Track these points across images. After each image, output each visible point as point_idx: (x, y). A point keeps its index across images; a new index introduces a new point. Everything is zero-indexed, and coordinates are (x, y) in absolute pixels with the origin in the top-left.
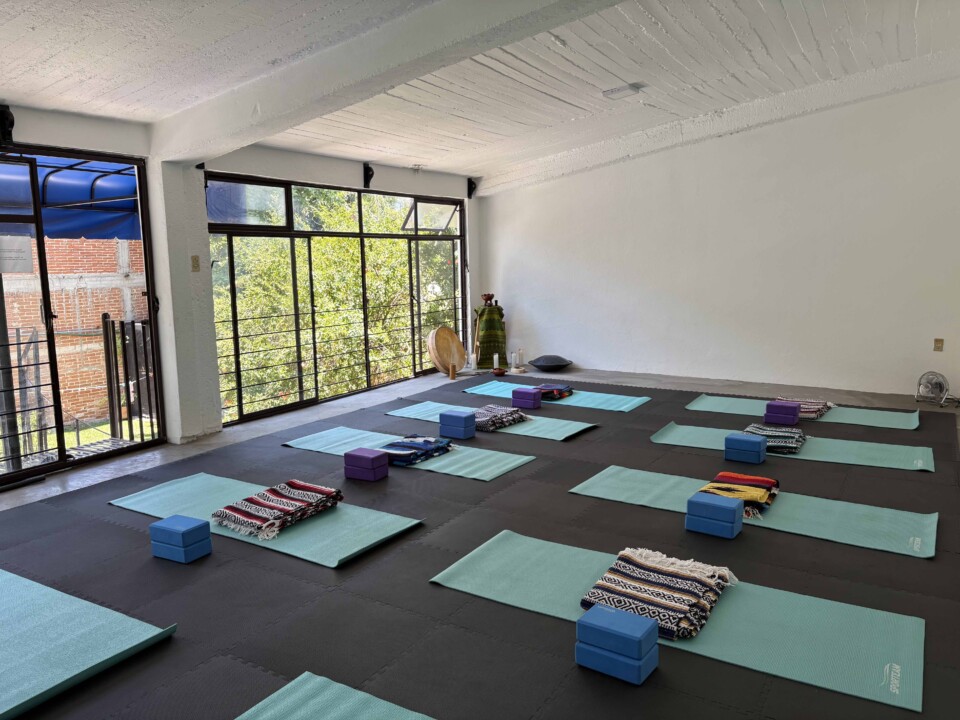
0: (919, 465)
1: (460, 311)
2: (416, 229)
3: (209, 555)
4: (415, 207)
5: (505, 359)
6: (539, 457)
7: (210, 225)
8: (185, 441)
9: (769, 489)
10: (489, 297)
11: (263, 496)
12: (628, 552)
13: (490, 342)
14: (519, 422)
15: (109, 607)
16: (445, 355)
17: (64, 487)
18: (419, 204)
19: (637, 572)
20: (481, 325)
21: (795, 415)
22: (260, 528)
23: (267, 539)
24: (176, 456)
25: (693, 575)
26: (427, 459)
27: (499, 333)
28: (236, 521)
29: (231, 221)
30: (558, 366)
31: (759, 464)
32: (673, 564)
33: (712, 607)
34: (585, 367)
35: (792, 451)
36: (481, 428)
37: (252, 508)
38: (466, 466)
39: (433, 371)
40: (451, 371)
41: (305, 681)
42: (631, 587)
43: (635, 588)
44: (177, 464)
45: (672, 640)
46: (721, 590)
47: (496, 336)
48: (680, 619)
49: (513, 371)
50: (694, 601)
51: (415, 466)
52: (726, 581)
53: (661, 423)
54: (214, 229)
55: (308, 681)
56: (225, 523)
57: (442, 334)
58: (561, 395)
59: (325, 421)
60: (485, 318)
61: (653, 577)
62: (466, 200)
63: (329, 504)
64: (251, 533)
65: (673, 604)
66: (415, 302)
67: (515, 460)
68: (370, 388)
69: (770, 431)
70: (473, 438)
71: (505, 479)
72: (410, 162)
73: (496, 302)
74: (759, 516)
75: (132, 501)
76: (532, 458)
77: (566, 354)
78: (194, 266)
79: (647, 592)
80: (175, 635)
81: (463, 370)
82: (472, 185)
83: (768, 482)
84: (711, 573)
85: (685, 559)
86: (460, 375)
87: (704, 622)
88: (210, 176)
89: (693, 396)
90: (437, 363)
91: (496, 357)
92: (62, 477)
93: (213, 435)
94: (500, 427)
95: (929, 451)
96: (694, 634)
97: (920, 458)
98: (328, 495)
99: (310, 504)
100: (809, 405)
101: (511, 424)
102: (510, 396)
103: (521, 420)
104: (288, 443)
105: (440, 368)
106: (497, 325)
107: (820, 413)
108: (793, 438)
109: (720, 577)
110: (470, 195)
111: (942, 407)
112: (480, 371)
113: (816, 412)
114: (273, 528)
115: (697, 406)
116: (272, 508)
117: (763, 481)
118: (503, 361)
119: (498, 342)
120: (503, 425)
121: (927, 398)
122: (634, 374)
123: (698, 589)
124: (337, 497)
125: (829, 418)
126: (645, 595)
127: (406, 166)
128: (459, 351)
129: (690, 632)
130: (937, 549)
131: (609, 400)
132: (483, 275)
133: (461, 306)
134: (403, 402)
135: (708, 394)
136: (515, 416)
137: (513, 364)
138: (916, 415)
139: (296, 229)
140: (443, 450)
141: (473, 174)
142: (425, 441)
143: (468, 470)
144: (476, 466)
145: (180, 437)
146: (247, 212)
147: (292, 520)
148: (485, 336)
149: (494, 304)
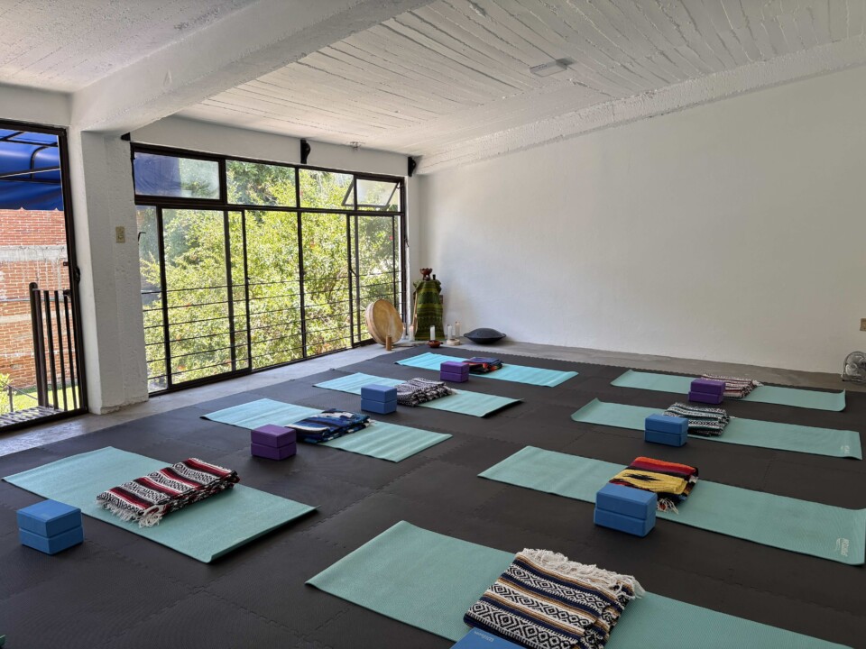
0: (846, 451)
1: (400, 284)
2: (356, 205)
3: (79, 544)
4: (354, 184)
5: (442, 331)
6: (455, 435)
7: (136, 196)
9: (687, 478)
10: (427, 272)
11: (155, 476)
12: (526, 554)
13: (428, 314)
14: (444, 396)
16: (383, 327)
18: (358, 181)
19: (532, 580)
20: (419, 298)
21: (720, 394)
22: (141, 514)
23: (150, 528)
24: (95, 426)
25: (594, 585)
26: (340, 436)
27: (437, 306)
28: (119, 505)
29: (161, 193)
30: (492, 339)
31: (680, 447)
32: (573, 570)
33: (612, 627)
34: (518, 340)
35: (715, 433)
36: (404, 402)
37: (140, 491)
38: (373, 447)
39: (371, 342)
40: (390, 344)
42: (522, 600)
43: (527, 601)
44: (97, 433)
46: (623, 605)
47: (433, 309)
49: (449, 343)
50: (591, 620)
51: (326, 444)
52: (631, 594)
54: (140, 200)
56: (107, 507)
57: (380, 306)
58: (490, 369)
59: (252, 392)
60: (422, 291)
61: (551, 587)
62: (407, 178)
63: (223, 487)
64: (132, 519)
65: (566, 624)
66: (353, 275)
67: (432, 438)
68: (305, 358)
69: (694, 411)
70: (395, 412)
71: (415, 461)
72: (348, 139)
73: (434, 276)
74: (675, 509)
75: (27, 477)
76: (449, 436)
77: (500, 328)
78: (123, 232)
79: (541, 608)
81: (400, 342)
82: (412, 164)
83: (686, 470)
84: (614, 584)
86: (396, 346)
88: (136, 148)
89: (621, 371)
90: (375, 335)
91: (432, 329)
93: (138, 405)
94: (424, 402)
95: (856, 435)
97: (844, 444)
98: (223, 477)
99: (202, 487)
100: (735, 384)
101: (434, 399)
102: (439, 368)
103: (446, 394)
104: (206, 416)
105: (377, 339)
106: (435, 298)
107: (746, 392)
108: (716, 419)
109: (624, 589)
110: (410, 174)
112: (417, 342)
113: (741, 391)
114: (156, 514)
115: (624, 382)
116: (160, 490)
117: (680, 469)
118: (440, 333)
119: (435, 315)
120: (426, 399)
121: (852, 377)
122: (565, 348)
123: (597, 604)
124: (233, 479)
125: (755, 397)
126: (536, 612)
127: (344, 143)
128: (397, 322)
131: (536, 374)
132: (423, 250)
133: (400, 280)
134: (335, 374)
135: (635, 370)
136: (440, 390)
137: (449, 337)
138: (842, 396)
139: (229, 202)
140: (359, 426)
141: (413, 153)
142: (342, 417)
143: (379, 449)
144: (387, 445)
145: (100, 407)
146: (178, 185)
147: (178, 505)
148: (422, 309)
149: (432, 278)
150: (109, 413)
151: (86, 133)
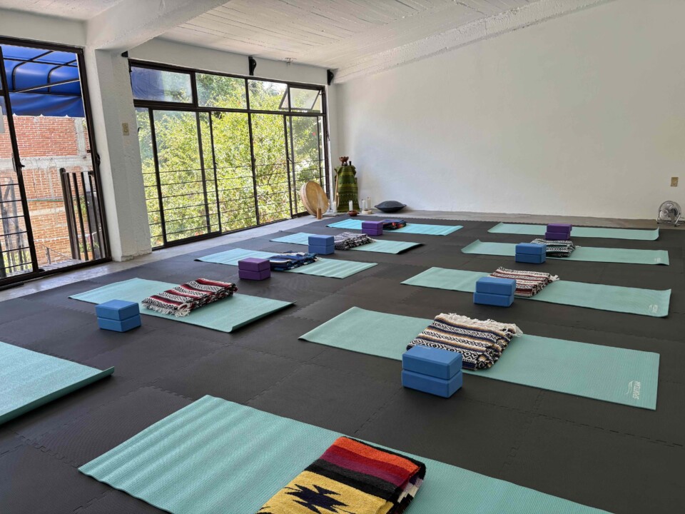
0: (659, 261)
1: (324, 170)
2: (290, 108)
3: (140, 326)
4: (288, 92)
5: (358, 205)
6: (380, 264)
7: (135, 100)
8: (125, 259)
10: (345, 159)
11: (179, 289)
12: (442, 316)
13: (346, 192)
14: (367, 243)
15: (67, 359)
16: (314, 203)
17: (37, 289)
18: (291, 89)
19: (448, 328)
20: (339, 180)
21: (568, 233)
22: (176, 309)
23: (182, 316)
24: (118, 269)
25: (489, 329)
26: (299, 266)
27: (353, 185)
28: (159, 305)
29: (151, 98)
30: (396, 208)
31: (540, 264)
32: (474, 323)
33: (503, 350)
34: (415, 209)
35: (565, 255)
36: (339, 247)
37: (171, 297)
38: (327, 270)
39: (305, 214)
40: (318, 213)
41: (205, 401)
42: (444, 337)
43: (446, 337)
44: (119, 273)
45: (473, 370)
46: (510, 339)
47: (350, 188)
48: (479, 356)
49: (363, 213)
50: (490, 344)
51: (291, 271)
52: (514, 333)
53: (470, 241)
54: (138, 104)
55: (208, 401)
56: (151, 307)
57: (310, 186)
58: (398, 226)
59: (226, 245)
60: (342, 174)
61: (460, 331)
62: (326, 86)
63: (227, 294)
64: (169, 313)
65: (474, 347)
66: (290, 162)
67: (363, 266)
68: (259, 225)
69: (549, 243)
70: (334, 253)
72: (283, 56)
73: (350, 162)
75: (86, 295)
76: (375, 264)
77: (402, 200)
78: (127, 127)
79: (456, 340)
80: (113, 374)
81: (326, 214)
82: (330, 75)
84: (503, 328)
85: (484, 320)
86: (324, 216)
87: (497, 358)
88: (133, 63)
89: (494, 224)
90: (308, 208)
91: (351, 203)
92: (36, 283)
93: (144, 255)
94: (353, 247)
95: (666, 253)
96: (489, 366)
97: (660, 257)
98: (227, 288)
99: (213, 293)
101: (360, 245)
102: (360, 227)
103: (368, 242)
104: (198, 259)
105: (310, 212)
106: (351, 179)
108: (566, 246)
109: (509, 330)
110: (329, 82)
111: (676, 226)
112: (339, 214)
114: (186, 309)
115: (496, 230)
116: (185, 296)
118: (356, 206)
119: (352, 192)
120: (354, 245)
121: (665, 220)
122: (451, 212)
123: (494, 338)
124: (232, 289)
126: (453, 342)
127: (280, 59)
128: (323, 199)
129: (486, 365)
130: (669, 311)
131: (432, 228)
132: (341, 143)
133: (324, 167)
134: (282, 234)
135: (504, 223)
136: (364, 239)
137: (363, 208)
138: (657, 231)
139: (200, 106)
140: (311, 261)
141: (331, 67)
142: (298, 255)
143: (328, 272)
144: (334, 270)
145: (121, 256)
146: (162, 92)
147: (200, 304)
148: (342, 188)
149: (349, 164)
150: (127, 261)
151: (99, 51)
